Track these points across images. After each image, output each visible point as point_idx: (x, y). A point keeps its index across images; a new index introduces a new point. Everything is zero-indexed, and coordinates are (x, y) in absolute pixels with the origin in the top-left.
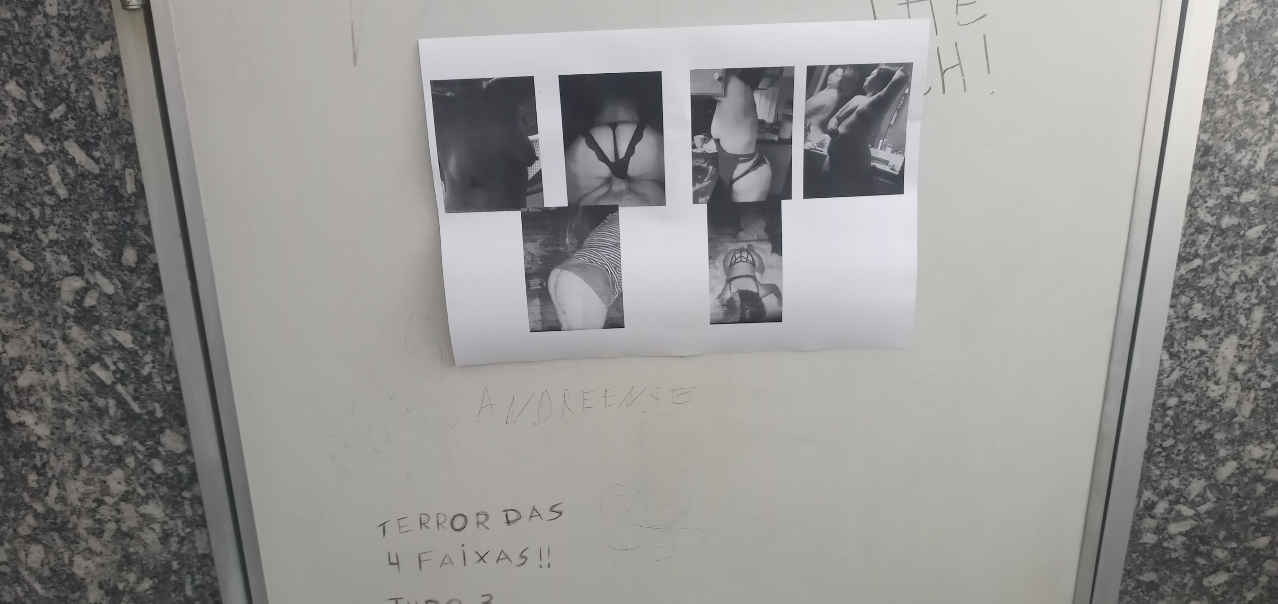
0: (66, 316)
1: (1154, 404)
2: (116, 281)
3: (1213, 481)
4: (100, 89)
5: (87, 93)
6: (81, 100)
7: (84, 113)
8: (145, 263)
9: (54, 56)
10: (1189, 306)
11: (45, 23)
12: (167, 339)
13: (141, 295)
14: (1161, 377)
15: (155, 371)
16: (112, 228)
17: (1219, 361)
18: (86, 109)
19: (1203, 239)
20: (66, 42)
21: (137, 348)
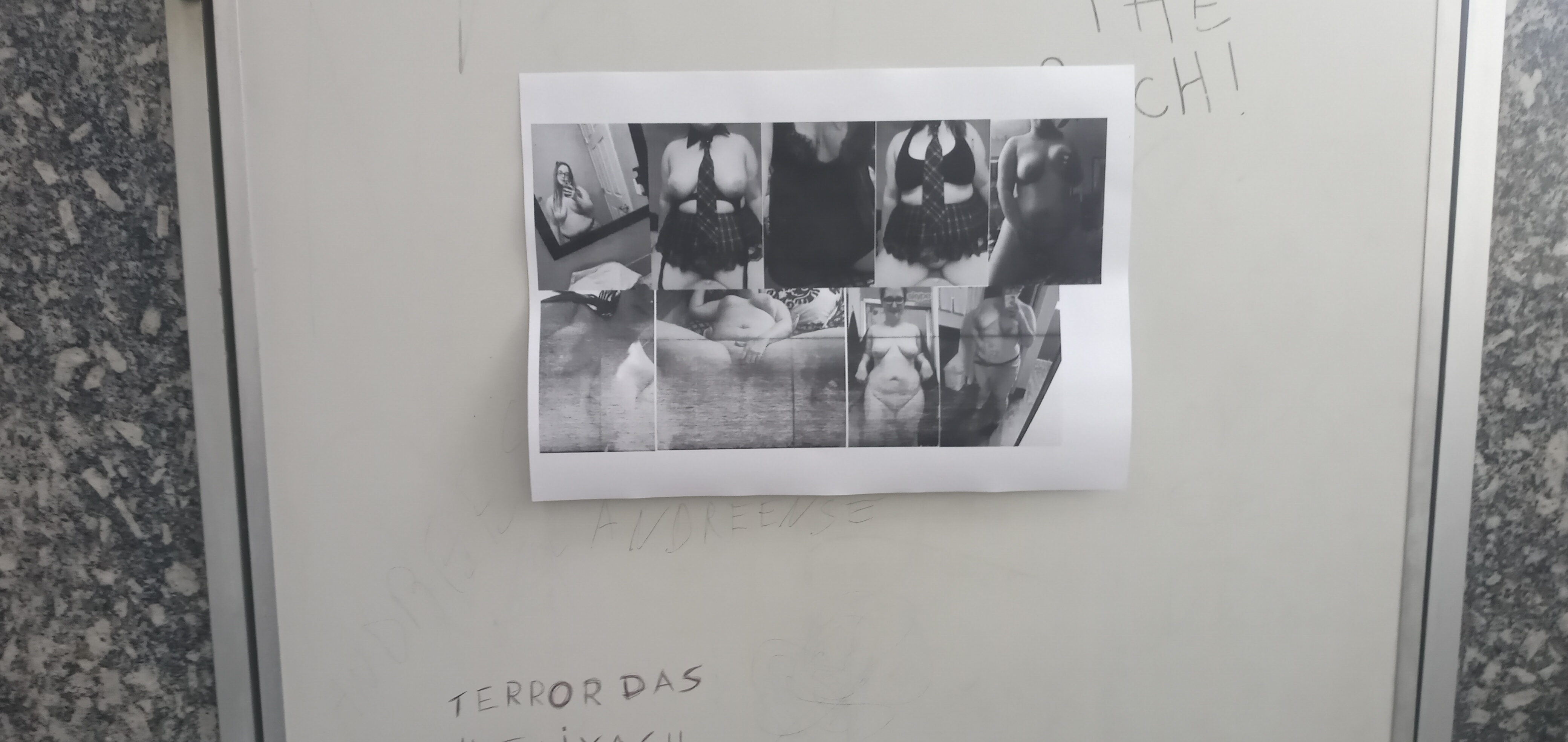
0: (59, 402)
1: (1470, 526)
2: (130, 355)
3: (1556, 634)
4: (137, 104)
5: (120, 109)
6: (111, 116)
7: (113, 134)
8: (171, 329)
9: (85, 62)
10: (1503, 392)
11: (78, 20)
12: (189, 434)
13: (160, 374)
14: (1477, 488)
15: (169, 478)
16: (132, 283)
17: (1547, 465)
18: (116, 129)
19: (1513, 304)
20: (100, 45)
21: (147, 446)
